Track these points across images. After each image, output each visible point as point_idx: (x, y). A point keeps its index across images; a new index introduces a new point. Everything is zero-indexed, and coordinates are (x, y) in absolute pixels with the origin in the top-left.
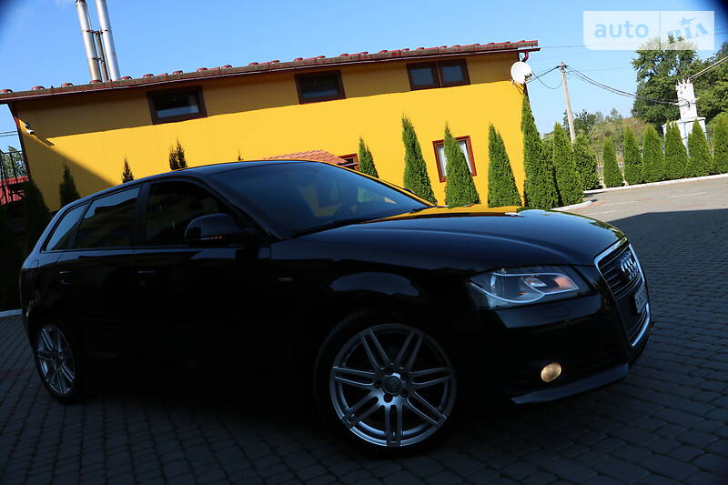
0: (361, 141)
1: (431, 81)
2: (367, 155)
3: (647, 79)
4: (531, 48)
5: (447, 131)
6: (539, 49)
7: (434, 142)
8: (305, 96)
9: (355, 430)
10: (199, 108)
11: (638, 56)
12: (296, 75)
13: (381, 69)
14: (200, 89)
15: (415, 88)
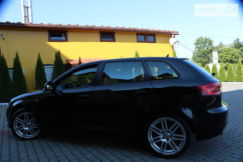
3: (198, 49)
4: (176, 33)
6: (179, 34)
8: (103, 39)
10: (66, 38)
11: (196, 42)
12: (100, 31)
13: (128, 34)
14: (67, 31)
15: (138, 41)
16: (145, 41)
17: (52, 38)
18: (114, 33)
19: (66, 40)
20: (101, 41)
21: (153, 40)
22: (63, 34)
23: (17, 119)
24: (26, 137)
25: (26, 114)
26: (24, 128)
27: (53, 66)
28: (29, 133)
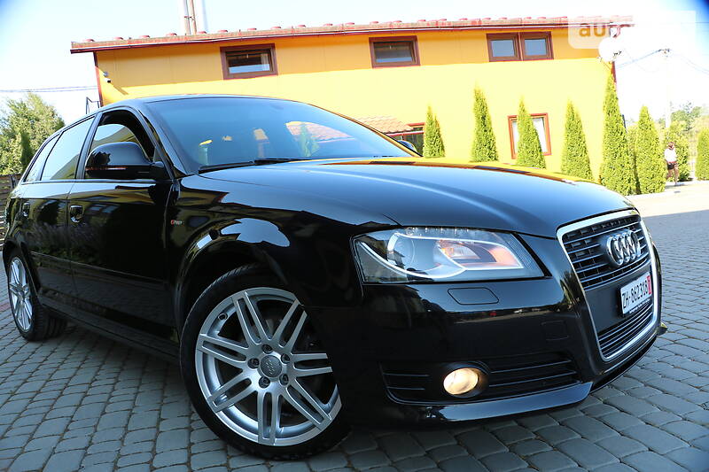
0: (429, 108)
1: (511, 53)
2: (434, 124)
7: (510, 117)
8: (379, 60)
9: (222, 416)
10: (271, 66)
12: (370, 39)
14: (273, 46)
15: (492, 59)
17: (233, 70)
18: (415, 39)
19: (273, 71)
20: (375, 66)
21: (543, 51)
22: (264, 57)
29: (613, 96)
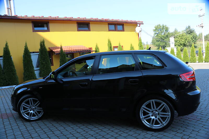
4: (141, 23)
5: (119, 44)
6: (143, 24)
8: (79, 29)
12: (77, 22)
13: (101, 24)
14: (48, 22)
15: (109, 30)
16: (116, 30)
17: (36, 29)
18: (89, 23)
19: (48, 30)
20: (78, 31)
21: (122, 29)
22: (45, 25)
23: (23, 104)
24: (31, 119)
25: (31, 100)
26: (29, 111)
27: (38, 53)
28: (34, 115)
29: (141, 42)
